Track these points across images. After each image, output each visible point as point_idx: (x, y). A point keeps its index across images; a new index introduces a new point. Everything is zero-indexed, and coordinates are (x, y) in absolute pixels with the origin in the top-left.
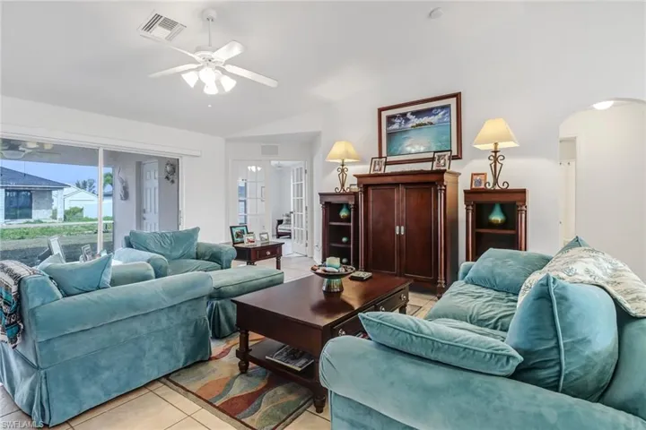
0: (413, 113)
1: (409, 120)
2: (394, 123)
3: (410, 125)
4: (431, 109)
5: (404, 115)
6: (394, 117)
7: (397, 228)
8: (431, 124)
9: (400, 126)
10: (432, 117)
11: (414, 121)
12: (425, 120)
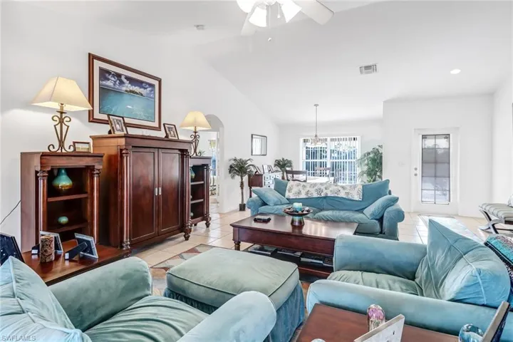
0: (127, 78)
1: (123, 83)
2: (108, 79)
3: (124, 89)
4: (142, 82)
5: (119, 76)
6: (109, 72)
7: (156, 189)
8: (142, 95)
9: (114, 85)
10: (142, 89)
11: (128, 86)
12: (136, 89)
